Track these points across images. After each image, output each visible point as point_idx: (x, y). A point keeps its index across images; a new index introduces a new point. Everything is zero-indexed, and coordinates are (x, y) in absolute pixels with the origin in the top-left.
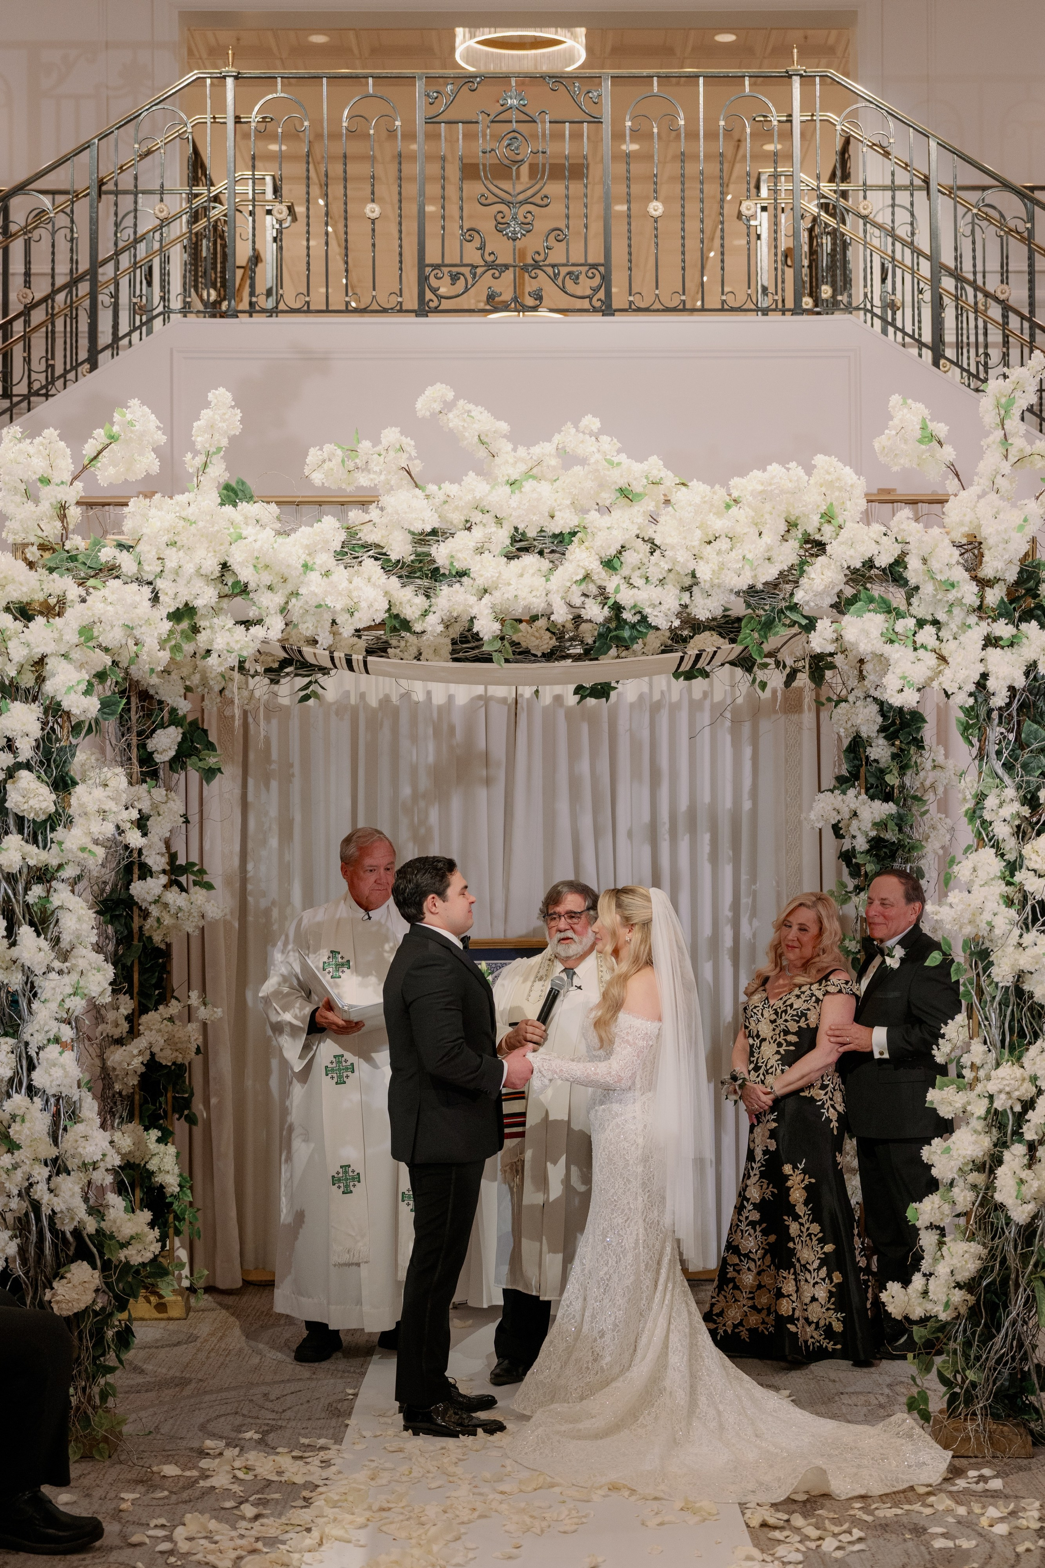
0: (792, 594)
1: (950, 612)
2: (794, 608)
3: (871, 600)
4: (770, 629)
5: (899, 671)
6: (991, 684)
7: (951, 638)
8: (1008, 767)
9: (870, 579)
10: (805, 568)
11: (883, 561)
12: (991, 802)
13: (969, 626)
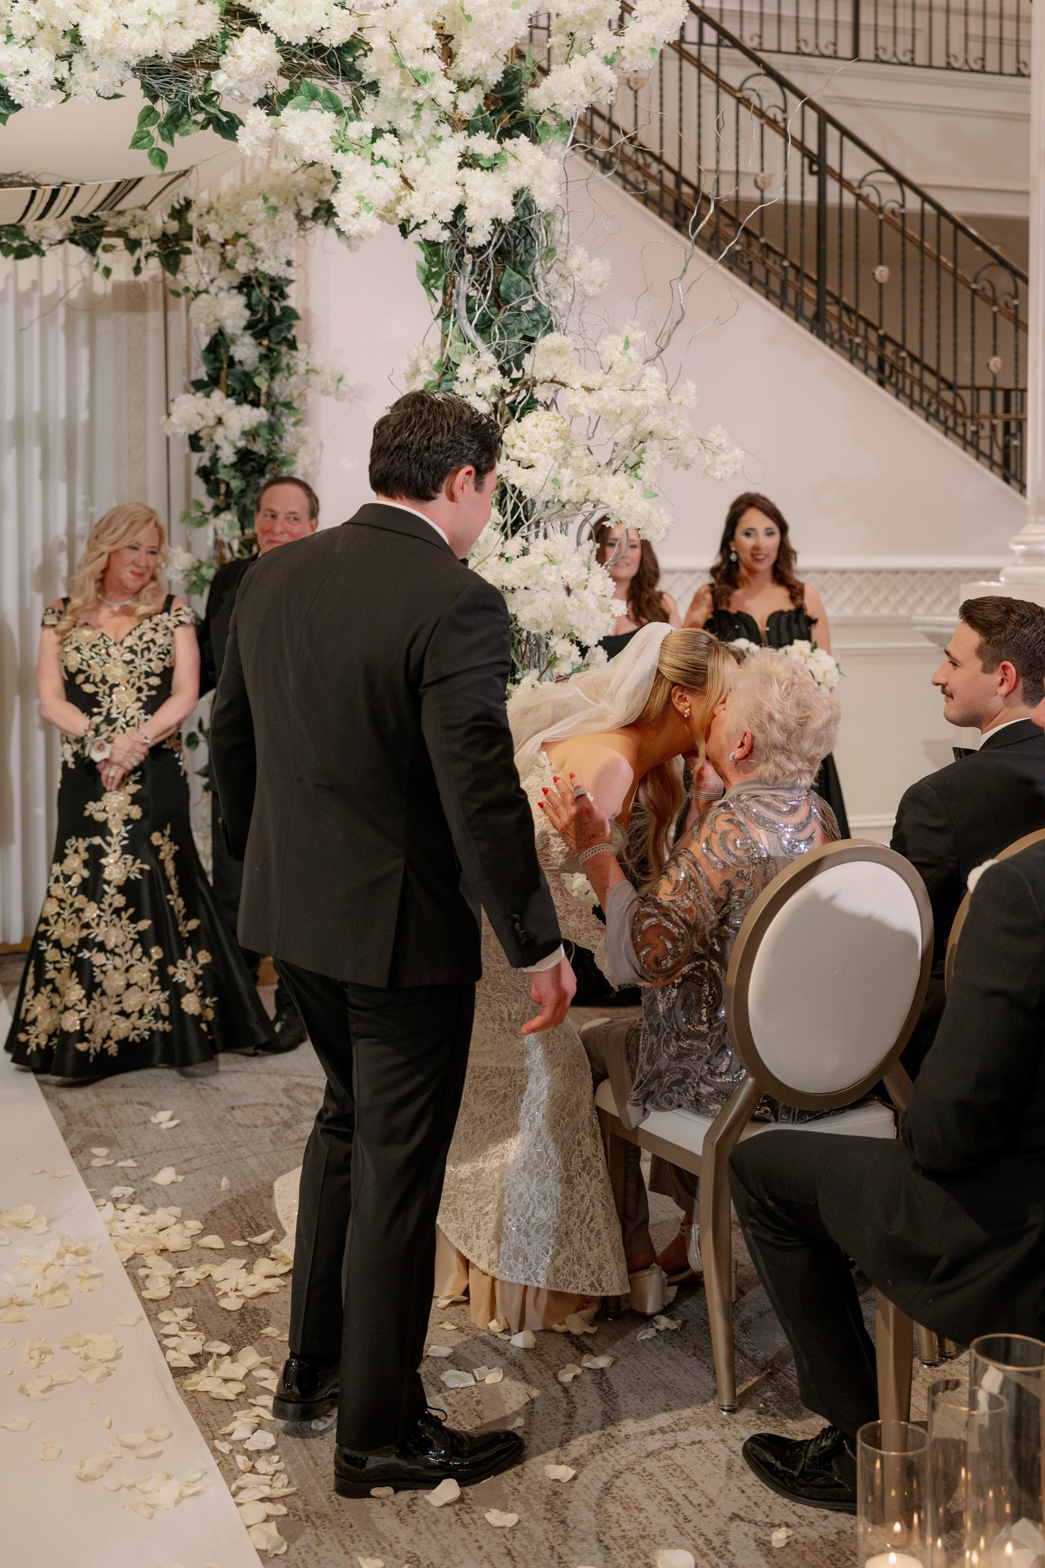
0: (208, 80)
1: (417, 117)
2: (209, 98)
3: (313, 95)
4: (177, 127)
5: (353, 189)
6: (471, 215)
7: (414, 155)
8: (483, 328)
9: (311, 71)
10: (228, 42)
11: (334, 38)
12: (465, 370)
13: (440, 139)
